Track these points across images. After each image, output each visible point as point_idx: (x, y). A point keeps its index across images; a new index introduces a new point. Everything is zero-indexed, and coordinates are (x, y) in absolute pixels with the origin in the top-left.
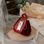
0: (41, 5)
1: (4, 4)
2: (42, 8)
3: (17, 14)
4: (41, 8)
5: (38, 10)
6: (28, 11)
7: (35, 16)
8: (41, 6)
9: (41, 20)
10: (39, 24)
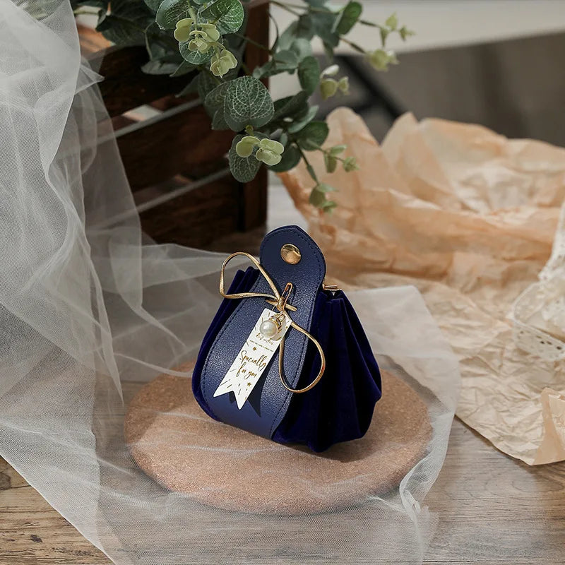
0: (501, 140)
1: (93, 143)
2: (510, 173)
3: (237, 236)
4: (492, 172)
5: (463, 193)
6: (359, 209)
7: (432, 258)
8: (498, 152)
9: (489, 293)
10: (465, 343)
